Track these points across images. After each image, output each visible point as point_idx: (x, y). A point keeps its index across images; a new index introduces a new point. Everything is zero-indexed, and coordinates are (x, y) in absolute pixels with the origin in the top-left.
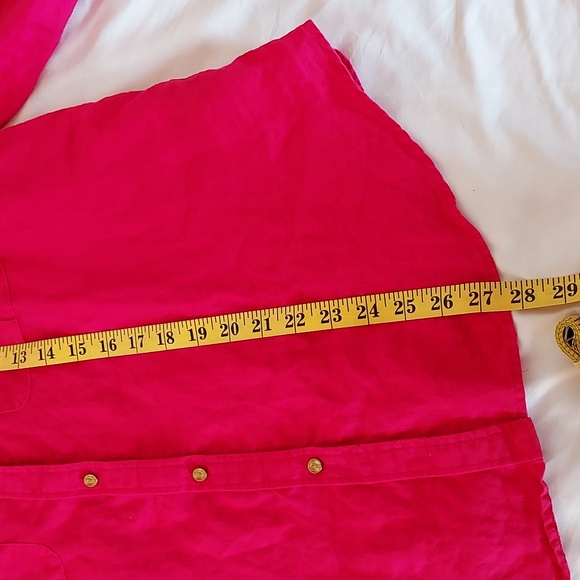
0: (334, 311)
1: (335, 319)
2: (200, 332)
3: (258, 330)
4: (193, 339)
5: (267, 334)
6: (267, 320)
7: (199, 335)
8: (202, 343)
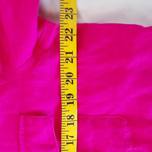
0: (67, 11)
1: (71, 12)
2: (69, 98)
3: (72, 59)
4: (73, 103)
5: (75, 54)
6: (67, 53)
7: (71, 98)
8: (75, 97)
